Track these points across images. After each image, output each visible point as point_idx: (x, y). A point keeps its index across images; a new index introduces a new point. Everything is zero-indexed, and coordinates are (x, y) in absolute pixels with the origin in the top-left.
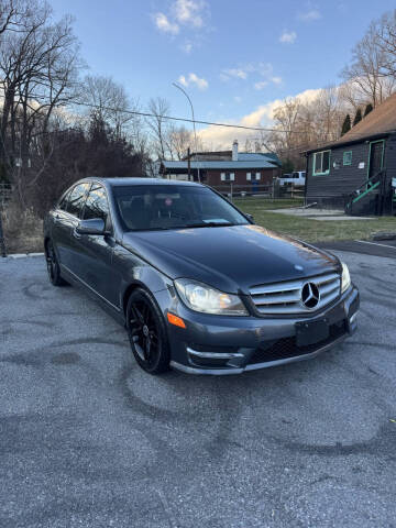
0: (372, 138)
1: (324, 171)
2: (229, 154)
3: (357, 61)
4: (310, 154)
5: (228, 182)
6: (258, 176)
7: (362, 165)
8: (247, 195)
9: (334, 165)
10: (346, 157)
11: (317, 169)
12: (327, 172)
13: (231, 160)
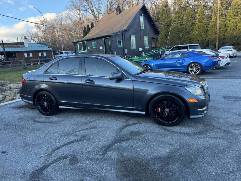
0: (104, 37)
1: (84, 50)
2: (22, 43)
3: (71, 4)
4: (75, 43)
5: (29, 58)
6: (45, 54)
7: (101, 48)
8: (34, 64)
9: (89, 48)
10: (94, 44)
11: (80, 49)
12: (86, 51)
13: (24, 47)
